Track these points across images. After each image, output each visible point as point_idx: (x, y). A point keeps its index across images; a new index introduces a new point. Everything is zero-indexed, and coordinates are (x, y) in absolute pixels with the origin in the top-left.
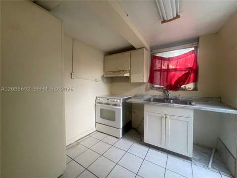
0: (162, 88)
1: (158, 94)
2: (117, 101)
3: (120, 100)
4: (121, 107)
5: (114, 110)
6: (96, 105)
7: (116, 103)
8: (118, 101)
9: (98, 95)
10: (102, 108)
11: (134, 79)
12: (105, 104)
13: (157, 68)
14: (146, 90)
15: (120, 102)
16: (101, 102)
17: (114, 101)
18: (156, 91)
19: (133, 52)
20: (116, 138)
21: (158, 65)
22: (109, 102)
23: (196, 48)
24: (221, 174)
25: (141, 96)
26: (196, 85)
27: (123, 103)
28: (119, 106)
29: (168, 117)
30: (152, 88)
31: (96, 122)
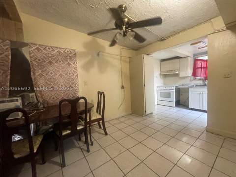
0: (202, 79)
1: (201, 82)
3: (173, 86)
4: (174, 91)
5: (170, 92)
6: (157, 90)
7: (171, 88)
9: (158, 85)
10: (161, 92)
11: (182, 75)
14: (191, 81)
16: (161, 88)
18: (198, 81)
19: (181, 59)
21: (199, 64)
22: (166, 88)
25: (187, 84)
27: (175, 88)
30: (195, 79)
31: (158, 100)
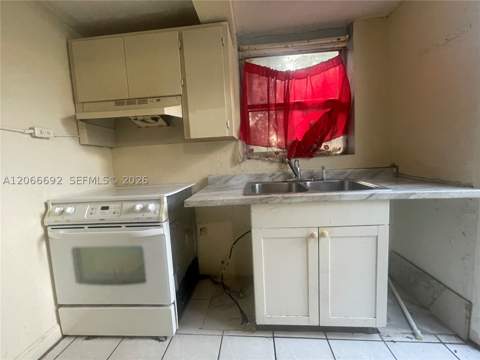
0: (277, 153)
1: (268, 170)
2: (144, 210)
3: (159, 201)
4: (165, 230)
5: (136, 244)
6: (46, 237)
7: (143, 217)
8: (152, 206)
10: (80, 244)
11: (199, 128)
12: (93, 226)
13: (258, 101)
14: (235, 161)
15: (159, 209)
16: (73, 220)
17: (132, 210)
18: (260, 162)
20: (157, 338)
21: (258, 90)
22: (108, 216)
23: (343, 51)
24: (444, 344)
25: (222, 183)
26: (347, 142)
27: (171, 211)
28: (156, 224)
29: (326, 232)
30: (249, 155)
31: (58, 306)
